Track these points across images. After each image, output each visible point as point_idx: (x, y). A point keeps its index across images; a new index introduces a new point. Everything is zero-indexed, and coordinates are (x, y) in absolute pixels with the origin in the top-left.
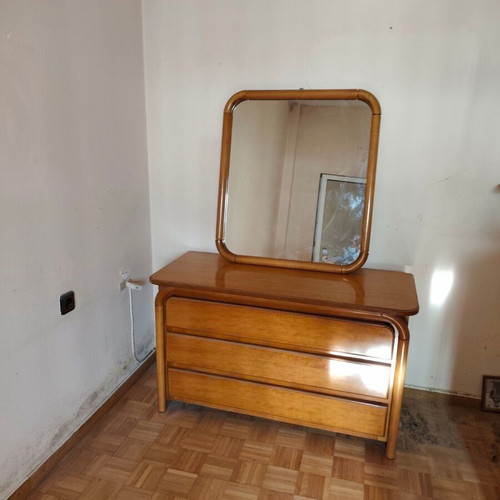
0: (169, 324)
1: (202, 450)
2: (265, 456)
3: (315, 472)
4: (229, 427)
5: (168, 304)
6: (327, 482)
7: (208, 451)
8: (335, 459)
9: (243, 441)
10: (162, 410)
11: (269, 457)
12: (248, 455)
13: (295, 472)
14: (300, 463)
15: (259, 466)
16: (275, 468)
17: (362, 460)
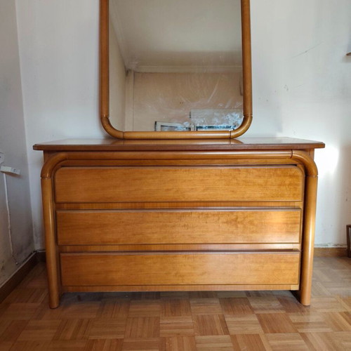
0: (59, 200)
1: (115, 337)
2: (188, 328)
3: (246, 332)
4: (136, 308)
5: (57, 177)
6: (263, 338)
7: (122, 337)
8: (258, 315)
9: (158, 318)
10: (55, 305)
11: (193, 328)
12: (168, 331)
13: (227, 337)
14: (227, 328)
15: (185, 339)
16: (204, 337)
17: (283, 312)
